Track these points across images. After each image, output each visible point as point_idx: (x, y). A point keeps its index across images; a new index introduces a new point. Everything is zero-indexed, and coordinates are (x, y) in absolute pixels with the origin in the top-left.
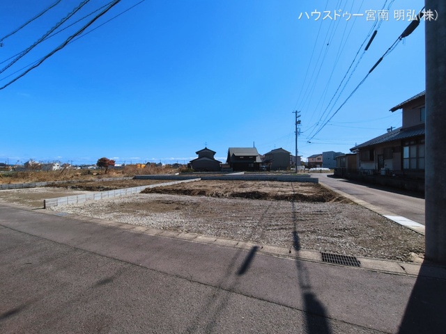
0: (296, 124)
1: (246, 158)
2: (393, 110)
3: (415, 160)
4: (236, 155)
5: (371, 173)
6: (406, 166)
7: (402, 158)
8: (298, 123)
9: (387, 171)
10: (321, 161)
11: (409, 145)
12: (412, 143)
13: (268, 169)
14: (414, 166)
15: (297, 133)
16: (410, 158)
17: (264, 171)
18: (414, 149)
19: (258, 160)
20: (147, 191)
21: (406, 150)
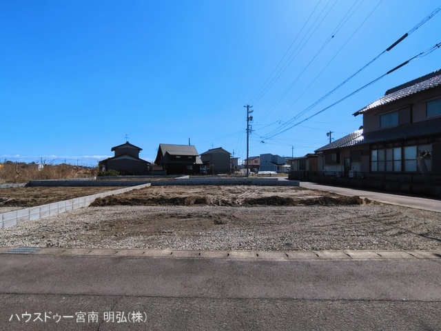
0: (248, 121)
1: (184, 158)
2: (356, 114)
3: (383, 163)
4: (171, 153)
5: (338, 176)
6: (374, 167)
7: (370, 161)
8: (249, 119)
9: (355, 172)
10: (259, 164)
11: (378, 149)
12: (380, 146)
13: (210, 172)
14: (382, 169)
15: (248, 131)
16: (378, 161)
17: (204, 174)
18: (382, 152)
19: (199, 161)
20: (97, 203)
21: (375, 153)
